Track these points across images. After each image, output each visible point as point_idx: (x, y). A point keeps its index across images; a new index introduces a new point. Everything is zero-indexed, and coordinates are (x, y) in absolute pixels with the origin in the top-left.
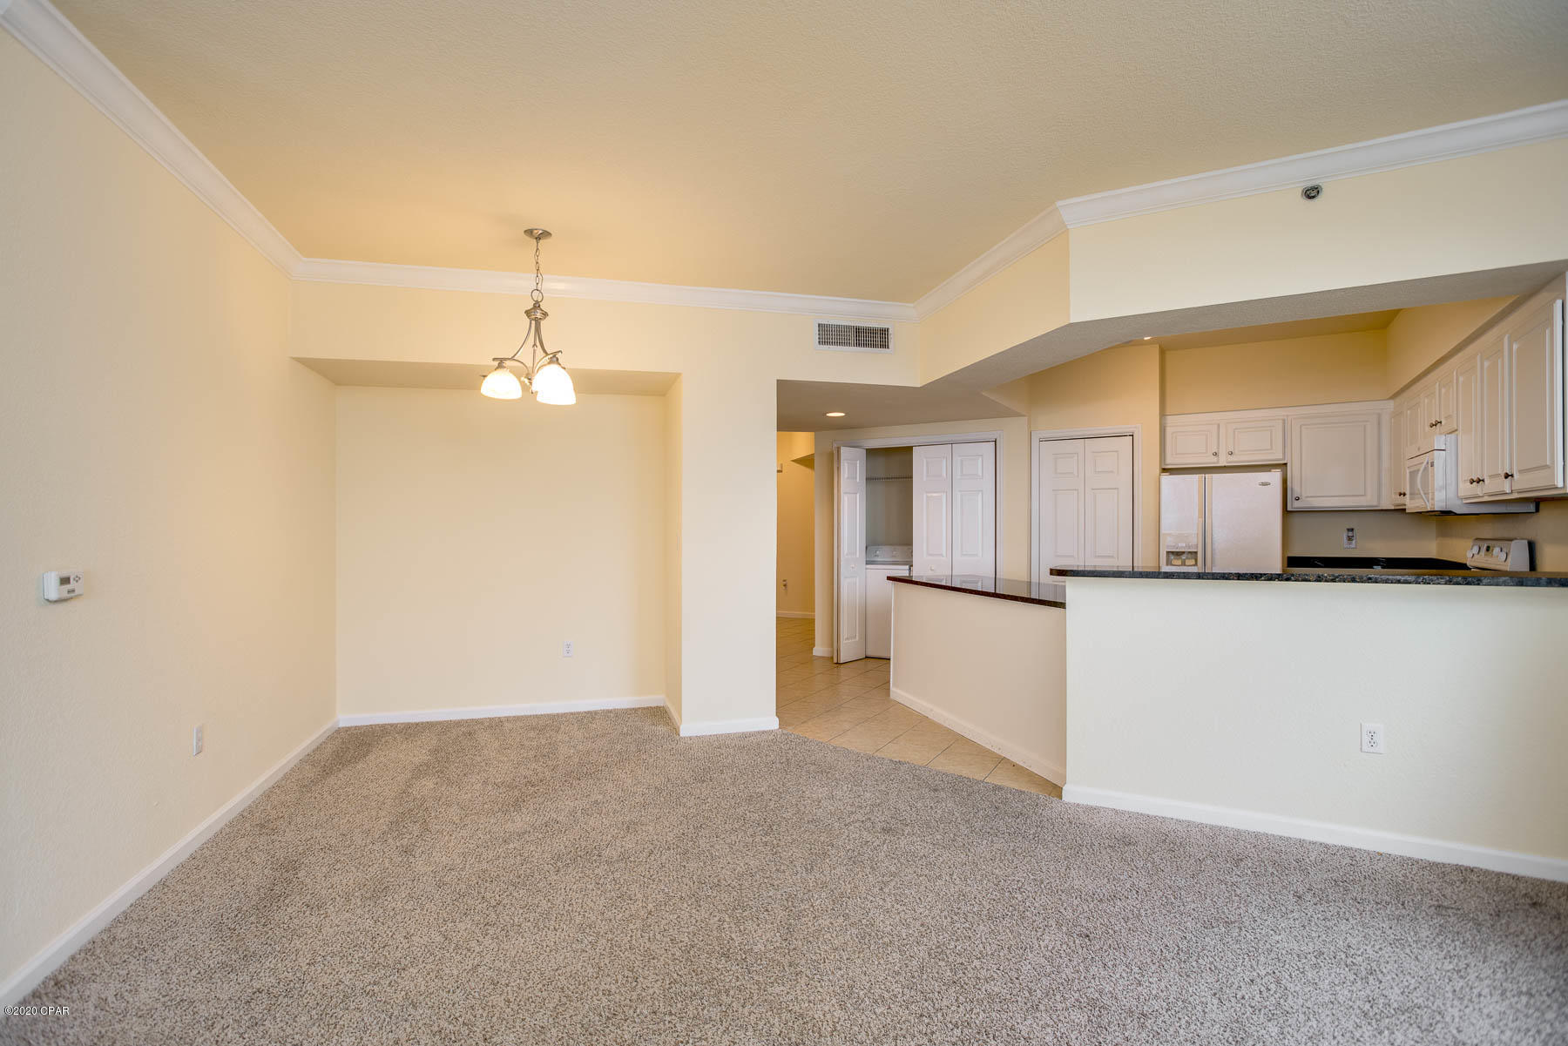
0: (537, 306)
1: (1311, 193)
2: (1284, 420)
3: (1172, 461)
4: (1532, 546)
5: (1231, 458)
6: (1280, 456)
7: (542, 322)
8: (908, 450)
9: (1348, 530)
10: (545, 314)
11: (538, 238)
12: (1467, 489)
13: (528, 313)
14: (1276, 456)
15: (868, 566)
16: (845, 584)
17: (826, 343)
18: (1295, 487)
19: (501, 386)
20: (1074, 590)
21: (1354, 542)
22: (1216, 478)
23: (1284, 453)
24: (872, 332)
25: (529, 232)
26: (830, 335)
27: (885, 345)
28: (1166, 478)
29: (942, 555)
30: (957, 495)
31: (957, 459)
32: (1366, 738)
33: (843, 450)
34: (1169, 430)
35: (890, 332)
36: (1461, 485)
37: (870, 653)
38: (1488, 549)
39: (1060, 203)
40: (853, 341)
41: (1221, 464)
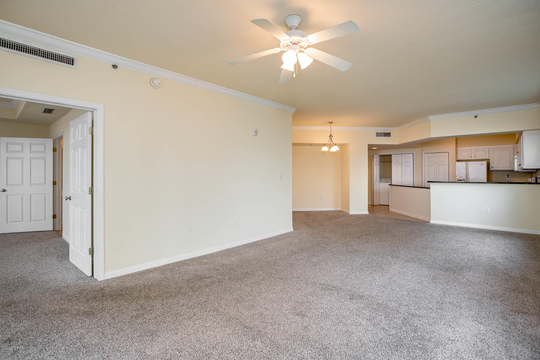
0: (331, 135)
1: (476, 117)
2: (489, 149)
3: (459, 158)
4: (536, 178)
5: (475, 158)
6: (488, 157)
7: (332, 138)
8: (391, 155)
9: (508, 175)
10: (332, 136)
11: (331, 123)
13: (329, 136)
14: (487, 157)
15: (380, 183)
16: (375, 187)
18: (492, 165)
19: (325, 149)
20: (432, 185)
21: (509, 178)
22: (470, 163)
23: (489, 157)
24: (387, 133)
25: (329, 122)
26: (378, 135)
27: (390, 136)
28: (457, 163)
29: (399, 180)
30: (403, 166)
31: (403, 158)
32: (486, 210)
33: (374, 155)
34: (458, 151)
37: (381, 204)
39: (428, 117)
40: (383, 136)
41: (472, 159)
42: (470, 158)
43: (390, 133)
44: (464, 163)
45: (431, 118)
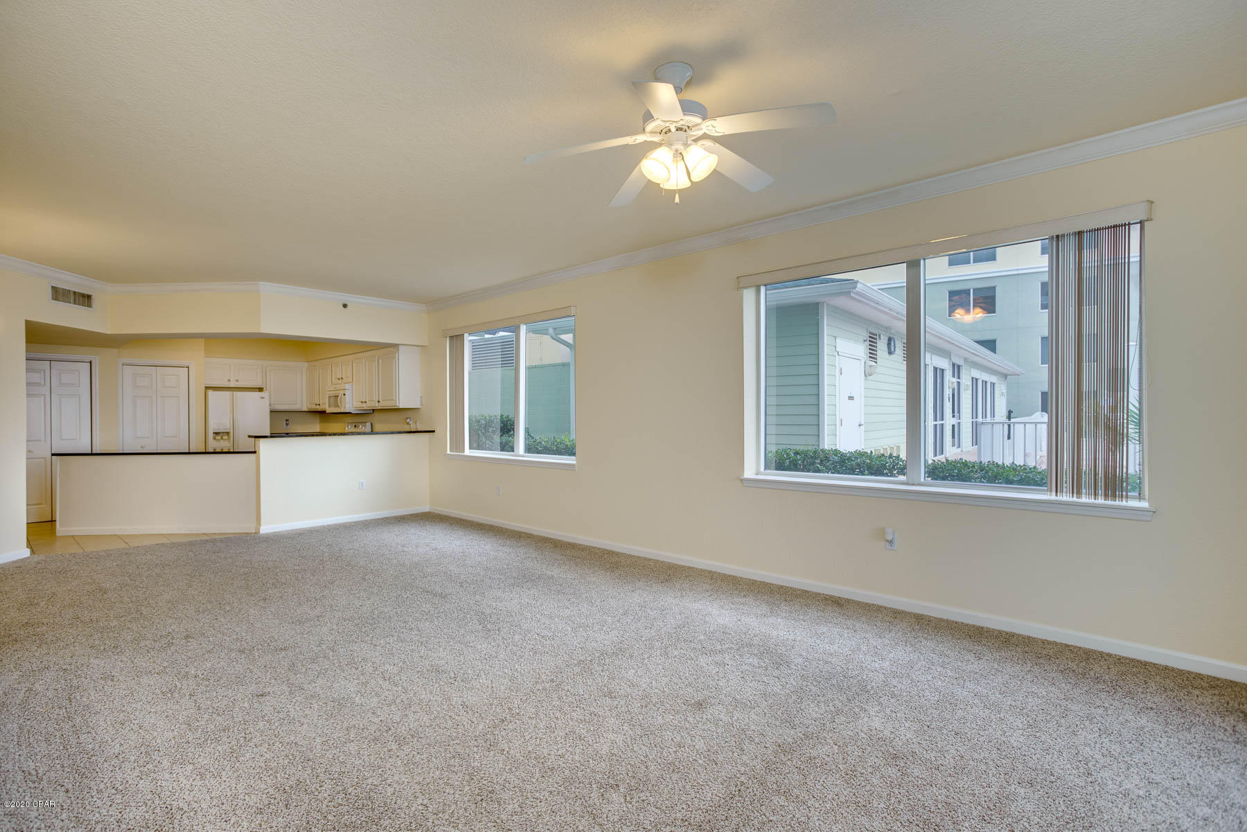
1: (345, 306)
2: (262, 367)
4: (372, 425)
6: (260, 383)
9: (287, 420)
12: (359, 405)
17: (56, 299)
21: (288, 426)
23: (262, 383)
24: (83, 295)
26: (59, 294)
27: (89, 306)
35: (93, 297)
36: (355, 403)
38: (355, 426)
39: (261, 283)
40: (72, 300)
41: (232, 386)
42: (226, 384)
43: (89, 297)
44: (227, 394)
45: (266, 288)
